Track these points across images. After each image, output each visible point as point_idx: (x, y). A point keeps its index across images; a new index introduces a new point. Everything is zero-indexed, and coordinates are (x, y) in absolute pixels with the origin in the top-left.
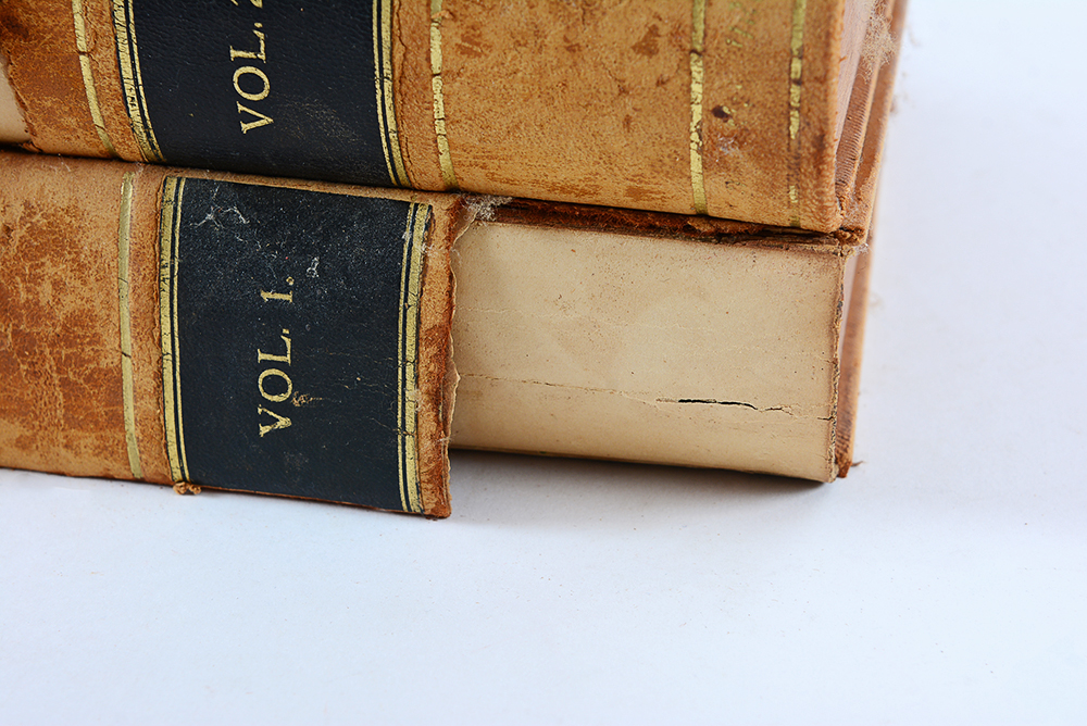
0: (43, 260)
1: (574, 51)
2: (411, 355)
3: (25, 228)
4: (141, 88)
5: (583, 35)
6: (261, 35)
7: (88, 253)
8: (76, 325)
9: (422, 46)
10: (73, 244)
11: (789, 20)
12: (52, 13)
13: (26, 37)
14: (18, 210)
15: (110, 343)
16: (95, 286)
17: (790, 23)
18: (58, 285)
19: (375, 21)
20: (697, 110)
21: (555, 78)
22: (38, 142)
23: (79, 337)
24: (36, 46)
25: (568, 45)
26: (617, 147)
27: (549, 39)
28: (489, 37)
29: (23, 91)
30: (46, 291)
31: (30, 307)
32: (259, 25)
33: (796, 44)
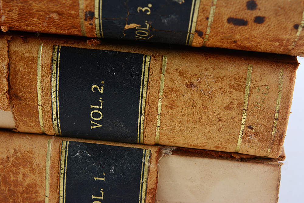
0: (20, 167)
1: (205, 108)
2: (143, 197)
3: (14, 157)
4: (58, 116)
5: (209, 103)
6: (101, 101)
7: (36, 165)
8: (30, 187)
9: (155, 106)
10: (30, 162)
11: (275, 101)
12: (30, 93)
13: (20, 100)
14: (12, 152)
15: (41, 192)
16: (37, 175)
17: (276, 102)
18: (25, 175)
19: (140, 98)
20: (243, 126)
21: (198, 116)
22: (19, 130)
23: (31, 191)
24: (23, 103)
25: (203, 106)
26: (215, 136)
27: (197, 105)
28: (177, 103)
29: (17, 116)
30: (20, 177)
31: (14, 182)
32: (101, 98)
33: (277, 109)
